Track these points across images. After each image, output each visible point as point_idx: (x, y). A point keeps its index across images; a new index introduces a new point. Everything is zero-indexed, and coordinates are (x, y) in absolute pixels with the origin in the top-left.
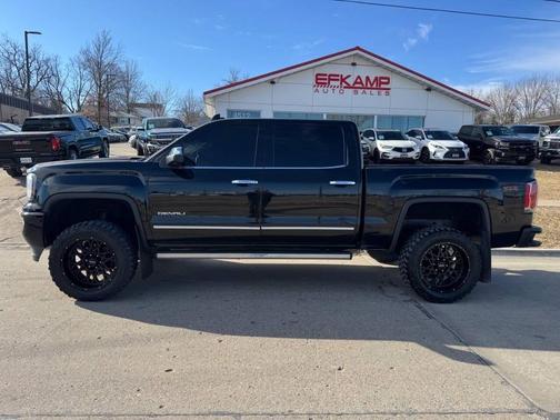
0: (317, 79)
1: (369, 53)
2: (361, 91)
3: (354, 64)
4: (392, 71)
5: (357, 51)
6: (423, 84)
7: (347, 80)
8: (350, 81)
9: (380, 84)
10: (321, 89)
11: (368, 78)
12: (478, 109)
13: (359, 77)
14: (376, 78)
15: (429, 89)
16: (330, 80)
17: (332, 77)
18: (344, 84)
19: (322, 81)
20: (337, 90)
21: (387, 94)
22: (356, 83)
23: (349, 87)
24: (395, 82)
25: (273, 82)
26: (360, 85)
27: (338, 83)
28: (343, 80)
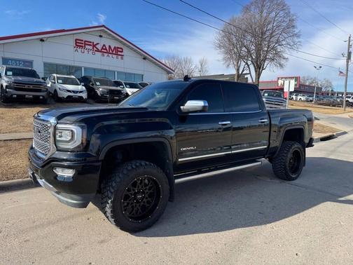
0: (76, 43)
1: (116, 34)
2: (106, 55)
3: (101, 36)
4: (124, 44)
5: (103, 28)
6: (141, 55)
7: (97, 46)
8: (99, 47)
9: (117, 52)
10: (79, 50)
11: (110, 46)
12: (169, 73)
13: (104, 45)
14: (115, 48)
15: (144, 59)
16: (85, 44)
17: (86, 43)
18: (95, 49)
19: (79, 44)
20: (91, 52)
21: (122, 59)
22: (102, 48)
23: (98, 51)
24: (126, 52)
25: (42, 40)
26: (105, 51)
27: (91, 48)
28: (94, 46)
